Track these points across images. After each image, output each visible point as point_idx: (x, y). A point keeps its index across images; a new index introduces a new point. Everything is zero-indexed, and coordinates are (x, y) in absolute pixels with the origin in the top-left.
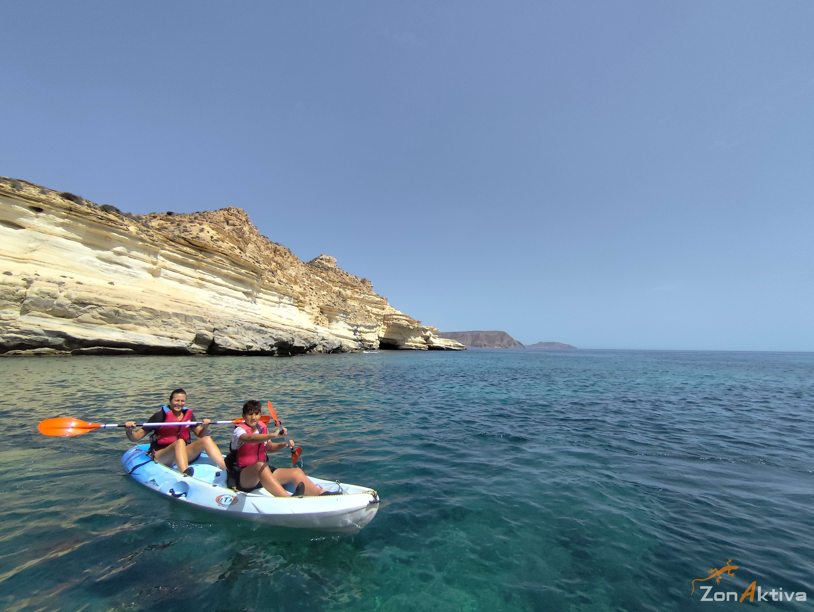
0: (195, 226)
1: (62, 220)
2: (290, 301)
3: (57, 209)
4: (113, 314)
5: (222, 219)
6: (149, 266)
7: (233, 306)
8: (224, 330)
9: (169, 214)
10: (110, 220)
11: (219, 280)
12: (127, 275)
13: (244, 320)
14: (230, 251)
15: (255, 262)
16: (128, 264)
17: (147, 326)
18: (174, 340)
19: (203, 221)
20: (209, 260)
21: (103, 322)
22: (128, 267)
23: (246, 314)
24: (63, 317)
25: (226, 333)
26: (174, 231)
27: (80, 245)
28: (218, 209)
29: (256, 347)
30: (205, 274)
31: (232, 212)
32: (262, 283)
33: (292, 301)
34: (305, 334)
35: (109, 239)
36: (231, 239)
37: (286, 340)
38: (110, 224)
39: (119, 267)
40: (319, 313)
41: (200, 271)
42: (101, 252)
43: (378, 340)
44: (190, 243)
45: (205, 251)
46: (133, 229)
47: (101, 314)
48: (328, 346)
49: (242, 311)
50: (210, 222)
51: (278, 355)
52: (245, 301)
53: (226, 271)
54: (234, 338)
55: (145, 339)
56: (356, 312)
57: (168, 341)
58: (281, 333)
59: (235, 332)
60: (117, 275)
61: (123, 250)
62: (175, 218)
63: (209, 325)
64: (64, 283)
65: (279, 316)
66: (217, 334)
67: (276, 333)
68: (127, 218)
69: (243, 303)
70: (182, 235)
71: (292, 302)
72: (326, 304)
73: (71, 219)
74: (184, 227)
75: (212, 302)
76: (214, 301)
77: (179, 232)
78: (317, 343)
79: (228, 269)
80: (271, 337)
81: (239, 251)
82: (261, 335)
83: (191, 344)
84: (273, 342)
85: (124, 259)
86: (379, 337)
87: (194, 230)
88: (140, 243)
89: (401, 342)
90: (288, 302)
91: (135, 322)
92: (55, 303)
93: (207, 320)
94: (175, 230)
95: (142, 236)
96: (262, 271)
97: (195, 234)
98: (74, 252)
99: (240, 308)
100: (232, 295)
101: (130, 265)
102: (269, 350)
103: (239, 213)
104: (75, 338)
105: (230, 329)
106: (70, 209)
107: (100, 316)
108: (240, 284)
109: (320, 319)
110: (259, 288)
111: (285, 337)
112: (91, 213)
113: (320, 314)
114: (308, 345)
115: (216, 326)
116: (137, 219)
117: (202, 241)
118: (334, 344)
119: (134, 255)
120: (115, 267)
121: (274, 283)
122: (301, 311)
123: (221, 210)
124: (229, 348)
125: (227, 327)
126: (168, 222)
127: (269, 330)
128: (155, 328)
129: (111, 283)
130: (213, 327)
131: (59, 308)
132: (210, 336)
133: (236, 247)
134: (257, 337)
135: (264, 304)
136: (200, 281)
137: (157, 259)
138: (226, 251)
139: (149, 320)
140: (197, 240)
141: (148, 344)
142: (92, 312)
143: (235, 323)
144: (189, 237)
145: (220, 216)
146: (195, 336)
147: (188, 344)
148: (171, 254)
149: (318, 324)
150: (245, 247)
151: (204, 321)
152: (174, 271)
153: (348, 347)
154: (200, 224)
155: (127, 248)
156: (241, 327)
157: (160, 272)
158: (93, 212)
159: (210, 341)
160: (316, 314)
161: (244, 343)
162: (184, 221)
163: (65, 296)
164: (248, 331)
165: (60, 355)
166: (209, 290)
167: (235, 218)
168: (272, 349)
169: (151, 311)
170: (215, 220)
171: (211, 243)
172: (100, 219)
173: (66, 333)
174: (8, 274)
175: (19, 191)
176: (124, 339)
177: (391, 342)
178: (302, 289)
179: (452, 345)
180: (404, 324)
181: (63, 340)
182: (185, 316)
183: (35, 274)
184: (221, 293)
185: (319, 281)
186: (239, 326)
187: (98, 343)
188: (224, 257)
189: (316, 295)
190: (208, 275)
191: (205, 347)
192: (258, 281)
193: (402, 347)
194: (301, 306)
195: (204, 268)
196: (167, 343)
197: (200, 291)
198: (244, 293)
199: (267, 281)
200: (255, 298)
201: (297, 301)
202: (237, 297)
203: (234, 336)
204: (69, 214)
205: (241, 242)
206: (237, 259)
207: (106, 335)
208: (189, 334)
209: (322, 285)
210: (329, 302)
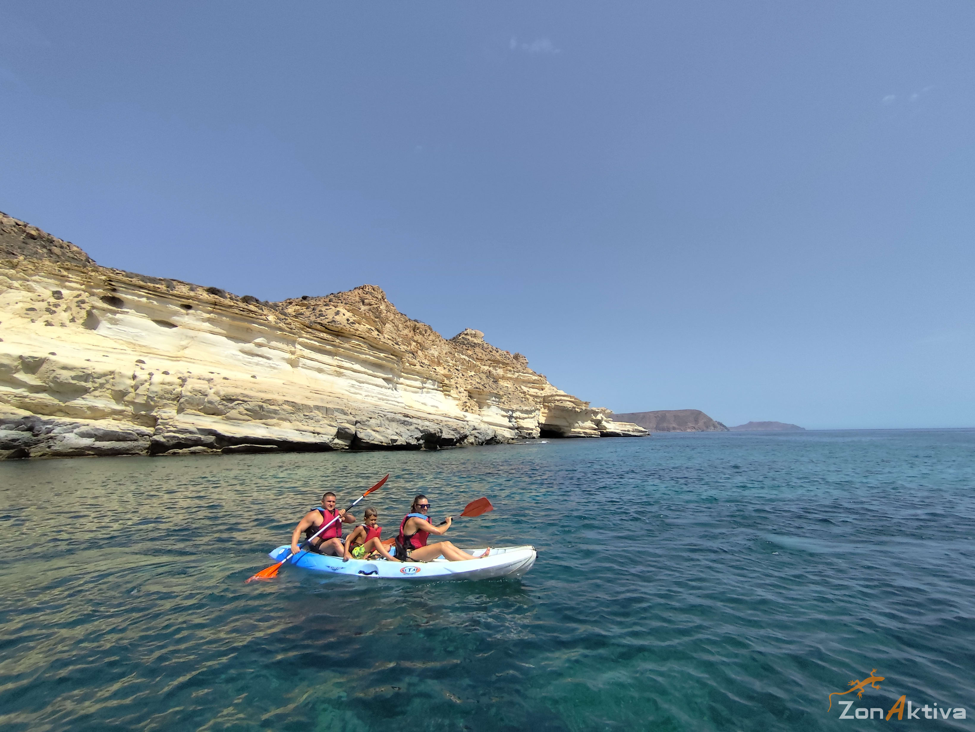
0: (330, 309)
1: (208, 316)
2: (434, 385)
3: (204, 305)
4: (258, 409)
5: (357, 299)
6: (288, 356)
7: (373, 395)
8: (366, 423)
9: (304, 298)
10: (251, 311)
11: (357, 367)
12: (267, 367)
13: (386, 411)
14: (368, 334)
15: (394, 344)
16: (268, 355)
17: (289, 421)
18: (316, 435)
19: (338, 303)
20: (347, 345)
21: (249, 418)
22: (268, 358)
23: (387, 403)
24: (213, 414)
25: (369, 426)
26: (310, 317)
27: (224, 339)
28: (352, 289)
29: (401, 441)
30: (342, 361)
31: (367, 290)
32: (403, 366)
33: (436, 385)
34: (454, 423)
35: (250, 331)
36: (367, 319)
37: (433, 432)
38: (251, 315)
39: (261, 359)
40: (467, 397)
41: (338, 358)
42: (243, 344)
43: (538, 426)
44: (326, 328)
45: (342, 336)
46: (271, 318)
47: (247, 410)
48: (480, 437)
49: (383, 400)
50: (345, 304)
51: (425, 449)
52: (386, 388)
53: (364, 356)
54: (377, 431)
55: (288, 435)
56: (510, 394)
57: (310, 436)
58: (427, 423)
59: (378, 424)
60: (259, 367)
61: (263, 342)
62: (310, 302)
63: (350, 418)
64: (212, 379)
65: (422, 403)
66: (359, 428)
67: (422, 424)
68: (266, 307)
69: (383, 390)
70: (319, 320)
71: (436, 387)
72: (475, 386)
73: (216, 313)
74: (319, 311)
75: (351, 391)
76: (353, 390)
77: (315, 317)
78: (468, 433)
79: (366, 354)
80: (417, 428)
81: (376, 333)
82: (405, 427)
83: (333, 439)
84: (419, 435)
85: (264, 351)
86: (539, 424)
87: (330, 313)
88: (279, 333)
89: (566, 428)
90: (432, 387)
91: (278, 416)
92: (206, 400)
93: (349, 413)
94: (311, 315)
95: (280, 325)
96: (402, 353)
97: (330, 317)
98: (220, 346)
99: (380, 396)
100: (372, 382)
101: (270, 356)
102: (415, 443)
103: (374, 290)
104: (224, 436)
105: (373, 421)
106: (215, 304)
107: (246, 412)
108: (380, 370)
109: (468, 404)
110: (400, 373)
111: (432, 428)
112: (233, 306)
113: (468, 399)
114: (458, 436)
115: (358, 419)
116: (274, 307)
117: (338, 326)
118: (487, 434)
119: (274, 345)
120: (256, 359)
121: (415, 366)
122: (447, 397)
123: (355, 288)
124: (373, 442)
125: (369, 419)
126: (303, 308)
127: (414, 421)
128: (298, 423)
129: (254, 377)
130: (354, 420)
131: (209, 405)
132: (352, 429)
133: (373, 328)
134: (402, 429)
135: (405, 390)
136: (338, 369)
137: (295, 348)
138: (364, 334)
139: (291, 415)
140: (333, 324)
141: (291, 440)
142: (239, 409)
143: (377, 415)
144: (325, 322)
145: (355, 296)
146: (337, 431)
147: (330, 439)
148: (309, 341)
149: (467, 411)
150: (382, 327)
151: (345, 414)
152: (312, 359)
153: (504, 437)
154: (336, 307)
155: (267, 339)
156: (384, 418)
157: (298, 362)
158: (235, 305)
159: (352, 435)
160: (464, 399)
161: (387, 436)
162: (319, 305)
163: (214, 393)
164: (391, 423)
165: (211, 453)
166: (347, 379)
167: (371, 296)
168: (419, 442)
169: (293, 404)
170: (350, 301)
171: (348, 326)
172: (241, 310)
173: (215, 431)
174: (166, 373)
175: (172, 290)
176: (269, 435)
177: (554, 429)
178: (447, 370)
179: (631, 430)
180: (569, 406)
181: (214, 437)
182: (327, 409)
183: (188, 372)
184: (360, 381)
185: (465, 360)
186: (382, 417)
187: (246, 440)
188: (361, 341)
189: (462, 377)
190: (345, 361)
191: (348, 442)
192: (398, 365)
193: (568, 434)
194: (447, 391)
195: (341, 354)
196: (310, 439)
197: (338, 380)
198: (385, 379)
199: (408, 364)
200: (396, 384)
201: (442, 385)
202: (376, 385)
203: (378, 429)
204: (215, 308)
205: (378, 323)
206: (375, 342)
207: (252, 432)
208: (331, 428)
209: (469, 365)
210: (478, 385)
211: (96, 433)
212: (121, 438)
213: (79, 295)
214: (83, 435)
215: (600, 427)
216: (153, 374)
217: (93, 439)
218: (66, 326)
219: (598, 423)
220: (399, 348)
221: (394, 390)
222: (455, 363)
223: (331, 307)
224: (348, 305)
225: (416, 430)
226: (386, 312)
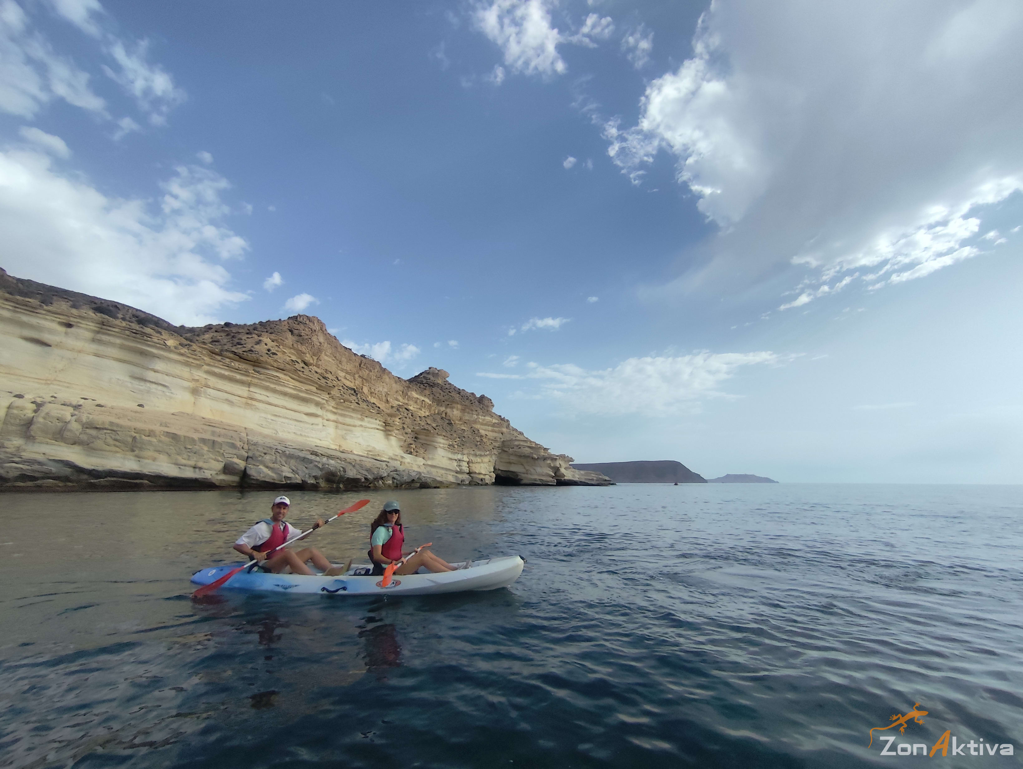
0: (252, 337)
1: (93, 336)
3: (89, 324)
4: (129, 440)
5: (286, 328)
6: (189, 384)
8: (260, 459)
9: (227, 324)
10: (146, 334)
11: (273, 400)
12: (161, 395)
13: (291, 447)
14: (290, 366)
15: (321, 378)
16: (164, 383)
17: (167, 453)
18: (197, 470)
19: (262, 332)
20: (262, 376)
22: (165, 386)
25: (262, 462)
26: (225, 345)
28: (284, 318)
29: (298, 479)
30: (256, 393)
31: (300, 320)
32: (334, 403)
33: (377, 424)
35: (144, 356)
36: (294, 351)
37: (334, 471)
38: (146, 338)
39: (154, 386)
40: (414, 439)
41: (252, 390)
42: (134, 369)
43: (493, 472)
44: (241, 358)
45: (257, 367)
47: (115, 440)
48: (399, 479)
50: (271, 333)
51: (325, 490)
52: (308, 423)
53: (283, 389)
54: (270, 468)
55: (163, 469)
56: (464, 437)
57: (190, 471)
58: (332, 461)
59: (272, 460)
60: (151, 395)
62: (231, 329)
63: (241, 452)
64: (80, 406)
66: (250, 463)
67: (325, 462)
68: (166, 331)
69: (303, 425)
70: (234, 349)
71: (377, 426)
72: (422, 428)
73: (102, 334)
74: (238, 339)
77: (231, 345)
78: (385, 475)
79: (285, 387)
80: (316, 466)
81: (303, 365)
82: (304, 464)
83: (217, 474)
84: (319, 473)
85: (160, 378)
86: (494, 469)
87: (250, 342)
89: (523, 475)
90: (372, 426)
91: (154, 449)
92: (64, 428)
93: (241, 447)
94: (227, 344)
95: (181, 351)
96: (331, 388)
97: (249, 346)
98: (104, 371)
100: (290, 417)
101: (167, 384)
102: (312, 482)
103: (309, 320)
104: (84, 468)
105: (267, 457)
106: (103, 324)
107: (114, 443)
108: (301, 404)
109: (413, 446)
111: (335, 466)
112: (125, 327)
113: (415, 441)
114: (371, 477)
115: (250, 454)
117: (256, 355)
119: (173, 373)
120: (147, 386)
121: (351, 402)
123: (287, 318)
124: (263, 479)
125: (263, 455)
127: (317, 458)
128: (177, 456)
129: (140, 405)
130: (246, 455)
131: (68, 434)
132: (242, 464)
133: (299, 361)
134: (300, 467)
136: (250, 402)
137: (200, 376)
138: (285, 365)
139: (170, 447)
140: (249, 353)
141: (166, 475)
142: (106, 439)
143: (274, 451)
144: (239, 350)
145: (284, 326)
146: (223, 466)
147: (213, 475)
148: (216, 370)
149: (411, 453)
150: (311, 360)
151: (237, 448)
152: (219, 390)
154: (259, 336)
156: (282, 454)
157: (201, 391)
159: (241, 471)
160: (410, 440)
161: (281, 473)
162: (241, 333)
163: (76, 421)
164: (289, 460)
165: (65, 488)
166: (261, 412)
167: (303, 327)
168: (318, 482)
169: (174, 436)
170: (277, 331)
171: (267, 356)
172: (134, 333)
173: (73, 463)
174: (19, 396)
175: (47, 306)
176: (140, 469)
177: (511, 476)
178: (395, 409)
179: (595, 479)
180: (526, 452)
181: (70, 470)
182: (214, 442)
183: (52, 396)
184: (276, 415)
185: (419, 399)
186: (279, 453)
187: (111, 473)
188: (281, 373)
189: (411, 417)
190: (260, 394)
191: (236, 479)
192: (326, 400)
193: (524, 481)
194: (390, 431)
195: (256, 385)
196: (189, 474)
197: (249, 413)
198: (307, 414)
199: (342, 401)
200: (325, 421)
201: (384, 424)
202: (296, 420)
203: (272, 465)
204: (101, 328)
205: (308, 355)
206: (297, 374)
207: (119, 465)
208: (216, 462)
209: (423, 405)
210: (427, 426)
215: (558, 474)
219: (556, 470)
220: (326, 382)
221: (320, 426)
222: (407, 402)
223: (253, 336)
224: (273, 335)
225: (315, 468)
226: (319, 344)
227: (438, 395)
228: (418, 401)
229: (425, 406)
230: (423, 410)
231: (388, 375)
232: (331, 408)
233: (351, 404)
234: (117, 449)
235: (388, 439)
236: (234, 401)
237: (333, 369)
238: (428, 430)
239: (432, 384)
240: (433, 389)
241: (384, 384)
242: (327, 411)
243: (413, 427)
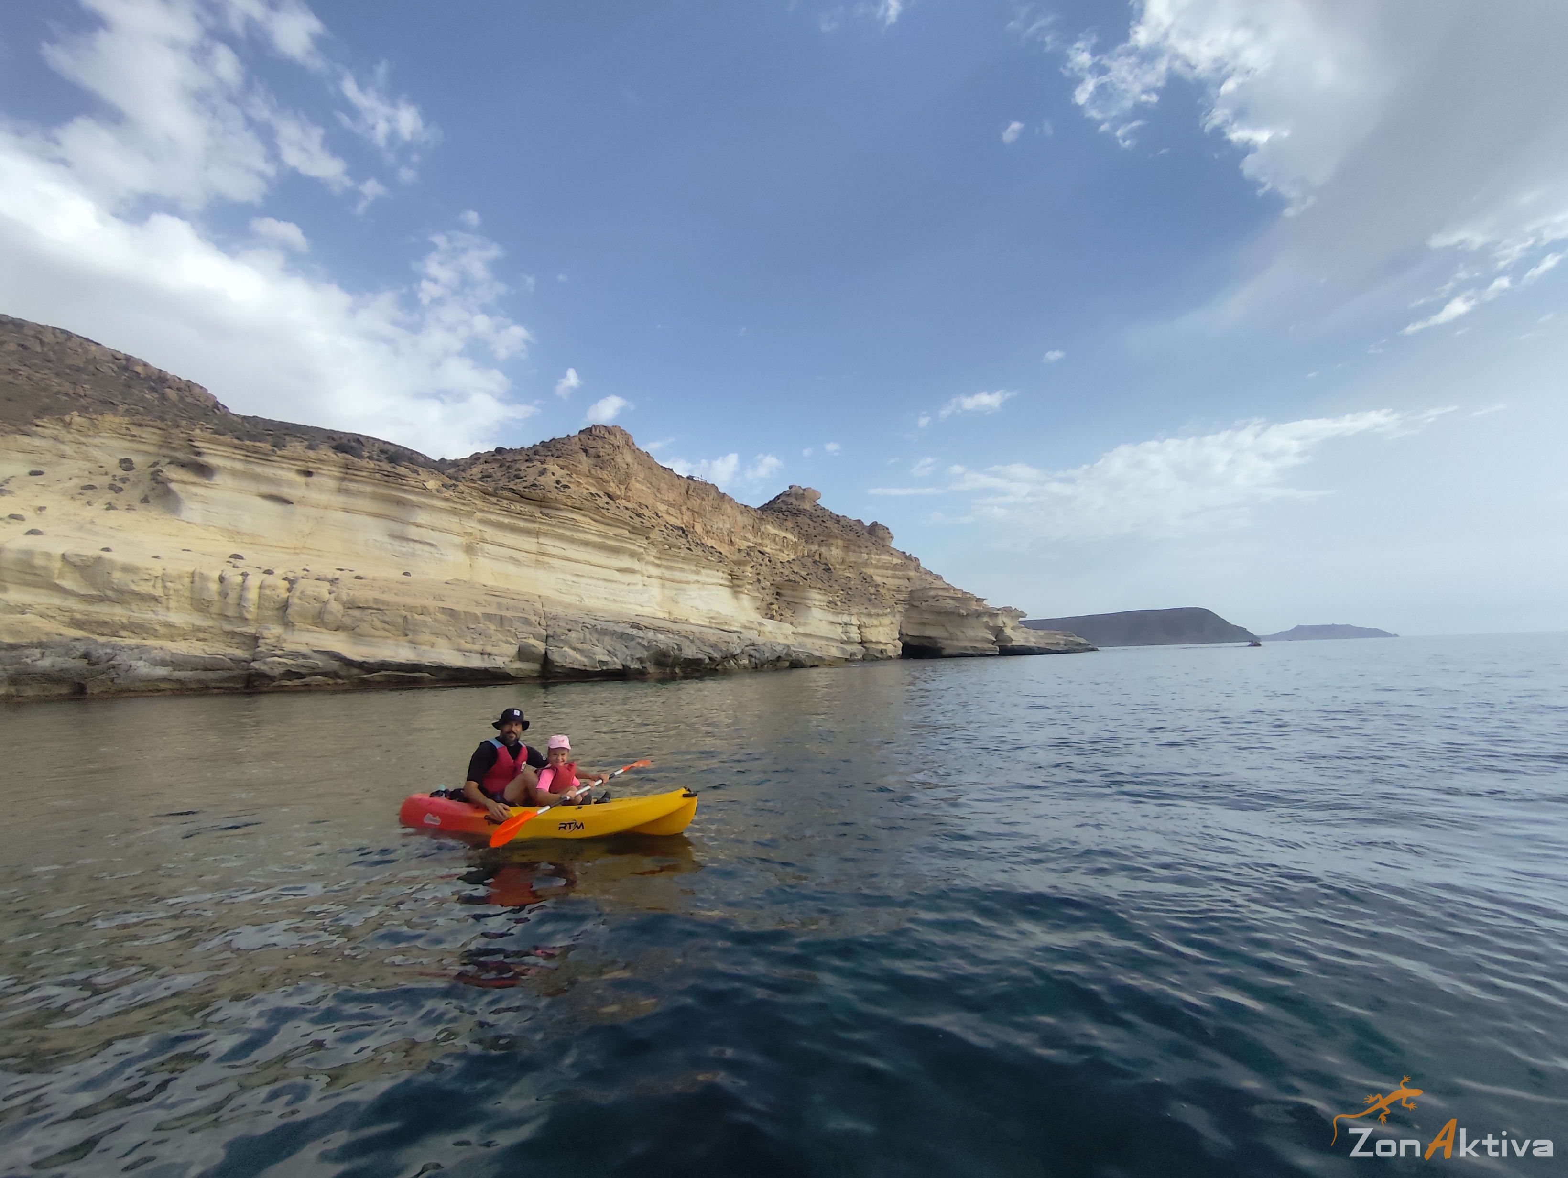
0: (533, 466)
1: (337, 485)
2: (714, 578)
3: (330, 469)
4: (400, 620)
5: (578, 448)
6: (461, 540)
7: (600, 595)
8: (563, 638)
9: (499, 450)
10: (401, 475)
11: (571, 554)
12: (430, 558)
13: (603, 619)
14: (586, 503)
15: (634, 516)
16: (430, 541)
17: (447, 636)
18: (486, 656)
19: (546, 456)
20: (552, 521)
22: (430, 546)
23: (621, 607)
24: (335, 630)
25: (566, 642)
26: (499, 480)
27: (364, 518)
28: (573, 432)
29: (617, 664)
30: (546, 544)
31: (598, 433)
32: (656, 550)
33: (719, 577)
35: (401, 505)
36: (593, 479)
38: (400, 481)
39: (419, 546)
40: (775, 596)
41: (541, 541)
42: (393, 525)
43: (899, 639)
44: (522, 497)
45: (545, 508)
47: (384, 622)
48: (759, 656)
49: (615, 602)
50: (557, 457)
51: (655, 677)
53: (583, 536)
54: (578, 650)
55: (445, 657)
56: (850, 589)
57: (477, 659)
58: (657, 636)
59: (580, 639)
60: (417, 559)
61: (422, 520)
62: (505, 456)
63: (539, 630)
64: (337, 579)
65: (691, 607)
66: (552, 645)
67: (652, 637)
68: (424, 469)
70: (511, 485)
71: (719, 580)
72: (787, 578)
73: (350, 480)
77: (507, 480)
78: (738, 651)
79: (585, 533)
80: (639, 644)
81: (606, 499)
82: (624, 642)
83: (511, 662)
84: (645, 654)
85: (423, 534)
86: (900, 635)
87: (532, 472)
88: (445, 506)
89: (946, 642)
90: (710, 580)
91: (430, 631)
92: (324, 610)
93: (536, 623)
94: (503, 478)
95: (446, 494)
96: (648, 529)
97: (530, 479)
98: (357, 530)
99: (611, 597)
100: (597, 576)
101: (434, 543)
102: (636, 666)
103: (609, 432)
104: (352, 661)
105: (573, 635)
106: (346, 467)
107: (383, 626)
108: (610, 555)
109: (775, 607)
111: (665, 643)
112: (374, 469)
113: (777, 599)
114: (716, 655)
115: (550, 632)
117: (541, 491)
118: (773, 651)
119: (438, 526)
120: (410, 546)
121: (679, 548)
122: (738, 595)
123: (577, 432)
124: (571, 666)
125: (567, 632)
126: (494, 465)
127: (639, 632)
128: (459, 640)
129: (405, 574)
130: (545, 633)
131: (329, 617)
132: (541, 647)
133: (601, 493)
134: (620, 647)
136: (539, 557)
137: (472, 528)
138: (579, 502)
139: (449, 628)
140: (533, 489)
141: (449, 665)
142: (373, 621)
143: (580, 625)
144: (519, 487)
145: (574, 444)
146: (517, 649)
147: (506, 663)
148: (494, 517)
149: (772, 617)
150: (616, 491)
151: (532, 625)
152: (501, 545)
154: (543, 462)
155: (428, 516)
156: (593, 630)
157: (478, 548)
158: (377, 467)
159: (541, 655)
160: (770, 599)
161: (594, 656)
162: (518, 460)
163: (336, 599)
164: (602, 637)
165: (334, 686)
166: (555, 572)
167: (600, 442)
168: (645, 666)
169: (452, 612)
170: (565, 452)
171: (555, 492)
172: (385, 475)
173: (340, 654)
174: (269, 572)
175: (280, 450)
176: (417, 659)
177: (926, 644)
178: (744, 554)
179: (1062, 642)
180: (948, 606)
181: (337, 663)
182: (501, 617)
183: (304, 570)
184: (578, 575)
185: (778, 536)
186: (587, 628)
187: (384, 666)
188: (577, 513)
189: (768, 563)
190: (553, 546)
191: (536, 666)
192: (645, 548)
193: (948, 651)
194: (739, 586)
195: (546, 534)
196: (476, 662)
197: (542, 575)
198: (620, 570)
199: (667, 547)
200: (646, 578)
201: (730, 577)
202: (605, 580)
203: (579, 646)
204: (347, 474)
205: (612, 484)
206: (600, 514)
207: (392, 654)
208: (509, 646)
209: (785, 545)
210: (794, 576)
211: (173, 660)
212: (209, 667)
213: (157, 463)
214: (156, 663)
215: (1000, 637)
216: (248, 575)
217: (171, 669)
218: (134, 510)
219: (998, 631)
220: (642, 522)
221: (640, 587)
222: (760, 542)
223: (535, 463)
224: (561, 459)
225: (638, 647)
226: (626, 467)
227: (806, 527)
228: (777, 539)
229: (788, 546)
230: (785, 551)
231: (729, 503)
232: (652, 559)
233: (679, 551)
234: (387, 634)
235: (737, 598)
236: (521, 559)
237: (650, 501)
238: (795, 581)
239: (795, 511)
240: (798, 518)
241: (724, 517)
242: (647, 563)
243: (772, 578)
